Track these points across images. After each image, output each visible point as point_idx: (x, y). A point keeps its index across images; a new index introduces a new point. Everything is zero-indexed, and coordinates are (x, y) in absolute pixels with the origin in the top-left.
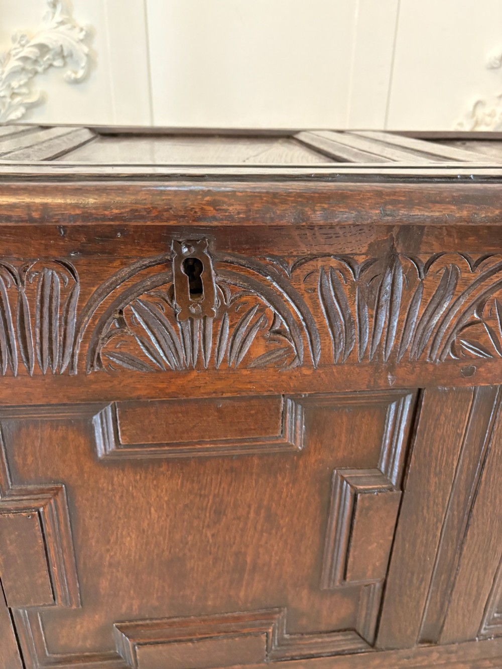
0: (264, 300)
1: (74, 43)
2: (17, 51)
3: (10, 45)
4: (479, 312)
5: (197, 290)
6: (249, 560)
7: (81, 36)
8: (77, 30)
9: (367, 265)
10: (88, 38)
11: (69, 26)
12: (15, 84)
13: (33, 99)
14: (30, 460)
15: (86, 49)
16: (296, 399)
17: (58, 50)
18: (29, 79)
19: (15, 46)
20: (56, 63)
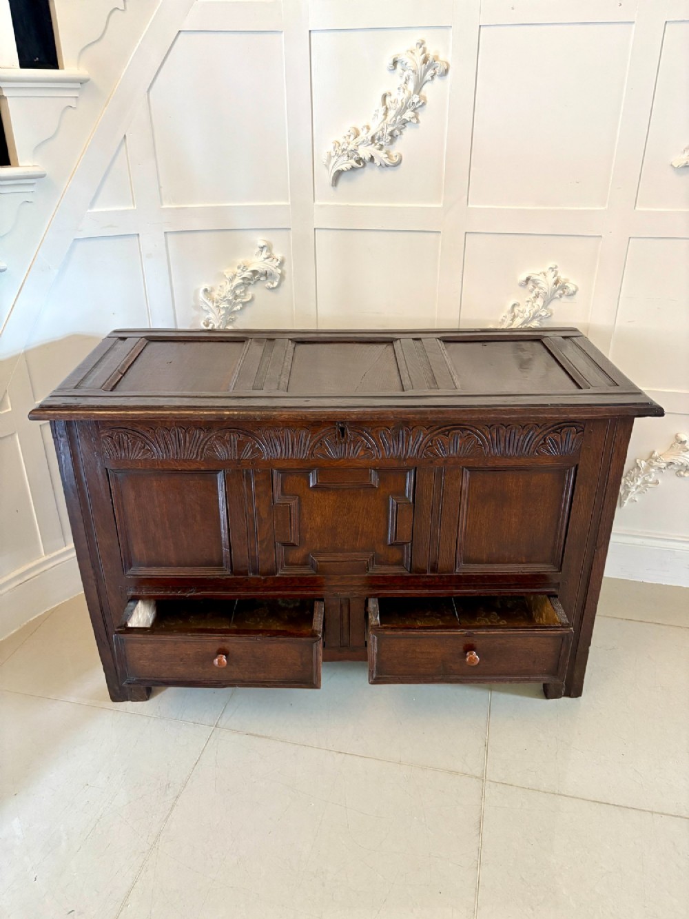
0: (363, 438)
1: (273, 269)
2: (241, 274)
3: (236, 270)
4: (432, 442)
5: (343, 436)
6: (360, 530)
7: (277, 264)
8: (275, 260)
9: (393, 429)
10: (282, 263)
11: (271, 259)
12: (238, 292)
13: (248, 299)
14: (288, 487)
15: (279, 271)
16: (375, 469)
17: (264, 273)
18: (246, 288)
19: (239, 271)
20: (262, 279)
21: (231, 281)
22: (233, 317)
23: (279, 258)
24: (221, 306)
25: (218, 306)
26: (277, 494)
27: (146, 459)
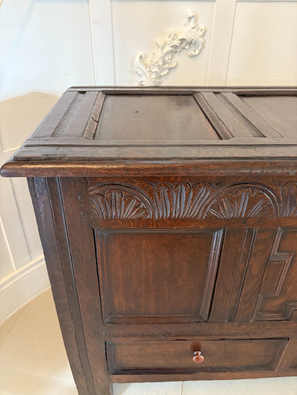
1: (198, 38)
2: (171, 42)
3: (167, 39)
7: (201, 33)
8: (200, 30)
11: (196, 29)
12: (167, 58)
13: (173, 65)
14: (286, 245)
15: (202, 40)
17: (190, 41)
18: (172, 55)
19: (170, 39)
20: (187, 47)
21: (162, 49)
22: (160, 81)
23: (203, 28)
24: (153, 71)
25: (150, 71)
26: (275, 251)
27: (140, 218)
